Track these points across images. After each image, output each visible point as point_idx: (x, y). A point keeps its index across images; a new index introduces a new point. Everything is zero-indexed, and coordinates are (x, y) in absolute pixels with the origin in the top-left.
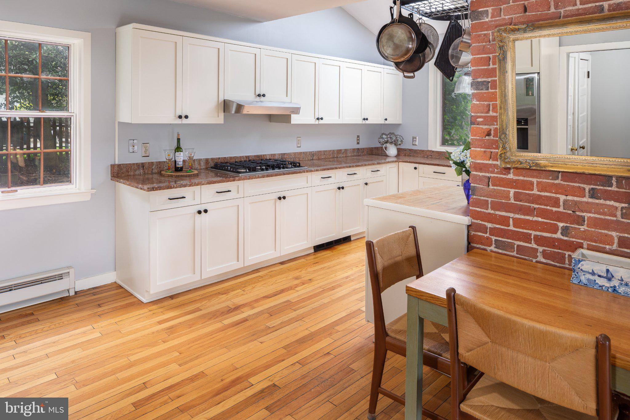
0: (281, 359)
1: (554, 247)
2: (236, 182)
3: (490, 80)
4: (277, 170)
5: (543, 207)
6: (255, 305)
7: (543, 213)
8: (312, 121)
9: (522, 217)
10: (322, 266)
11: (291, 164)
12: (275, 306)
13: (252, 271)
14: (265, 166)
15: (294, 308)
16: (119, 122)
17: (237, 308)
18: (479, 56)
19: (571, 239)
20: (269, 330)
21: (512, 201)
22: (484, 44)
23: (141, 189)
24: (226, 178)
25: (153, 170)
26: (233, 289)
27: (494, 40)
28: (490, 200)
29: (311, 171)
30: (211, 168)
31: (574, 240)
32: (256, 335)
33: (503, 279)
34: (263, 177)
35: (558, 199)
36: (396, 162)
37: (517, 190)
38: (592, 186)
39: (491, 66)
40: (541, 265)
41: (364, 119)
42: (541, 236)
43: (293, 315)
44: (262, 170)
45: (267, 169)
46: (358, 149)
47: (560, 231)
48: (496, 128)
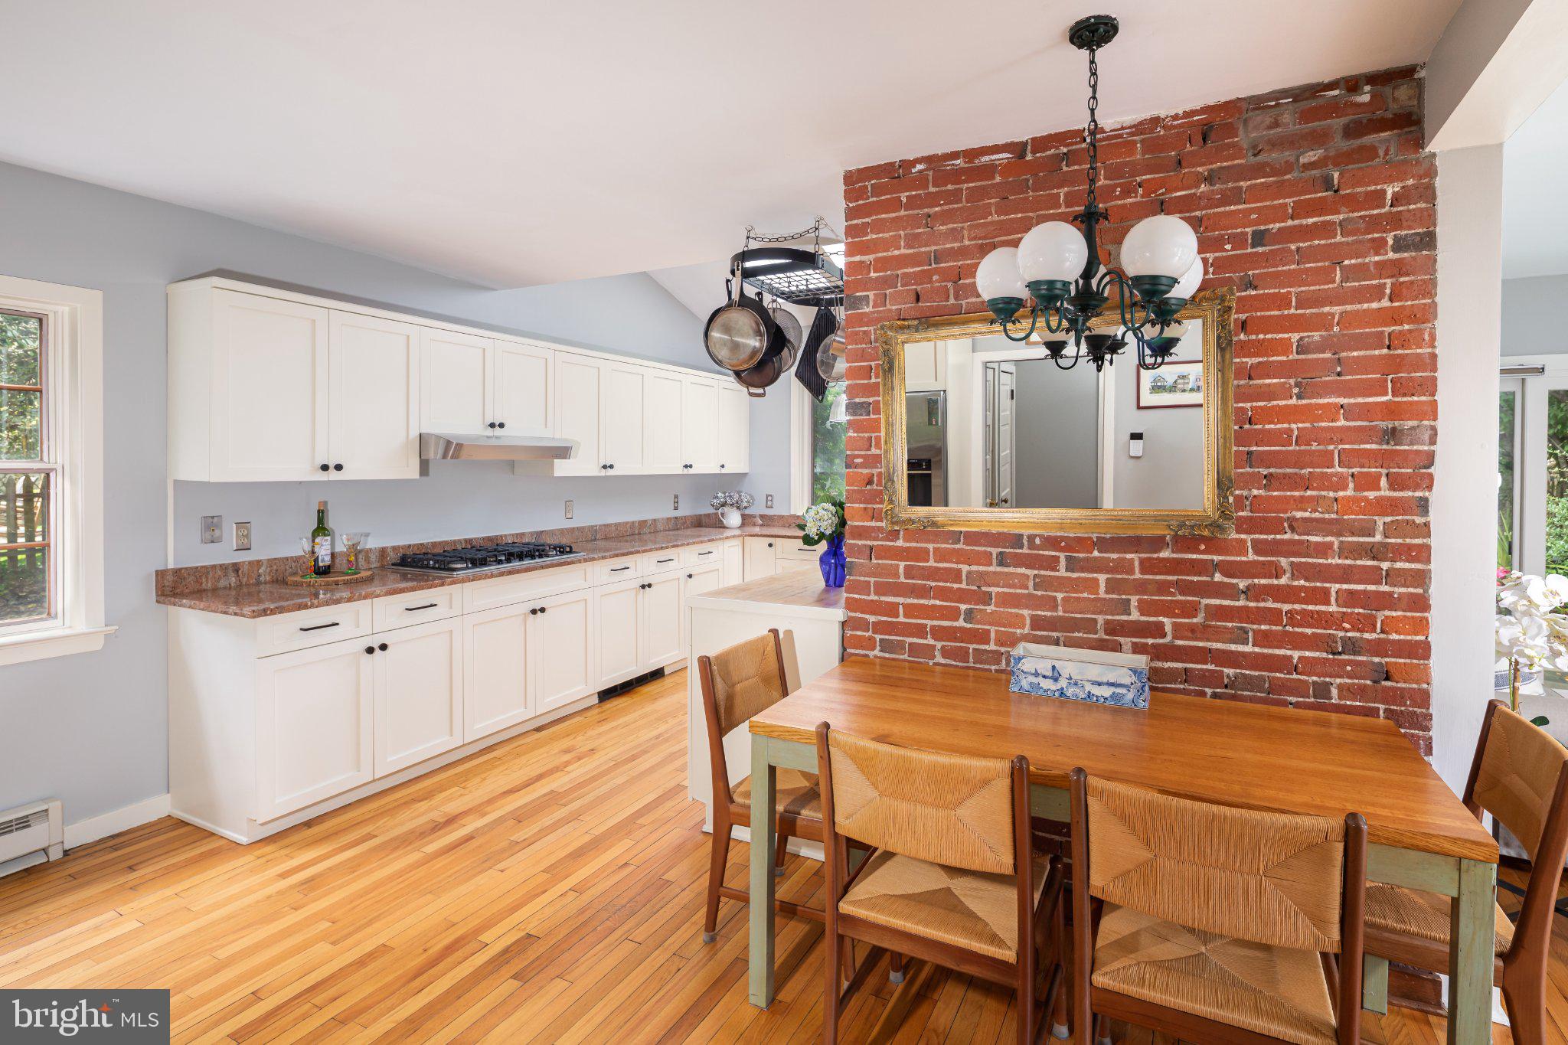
0: (540, 890)
1: (955, 640)
2: (446, 588)
3: (871, 400)
4: (527, 562)
5: (941, 584)
6: (488, 809)
7: (942, 594)
8: (593, 470)
9: (915, 601)
10: (614, 724)
11: (555, 548)
12: (525, 806)
13: (481, 751)
14: (505, 554)
15: (561, 803)
16: (176, 482)
17: (451, 821)
18: (856, 364)
19: (977, 626)
20: (516, 847)
21: (902, 579)
22: (864, 346)
23: (236, 614)
24: (427, 581)
25: (259, 575)
26: (441, 788)
27: (876, 341)
28: (872, 580)
29: (593, 559)
30: (393, 565)
31: (980, 626)
32: (490, 860)
33: (888, 692)
34: (501, 574)
35: (960, 571)
36: (738, 536)
37: (908, 563)
38: (1000, 550)
39: (873, 380)
40: (940, 668)
41: (686, 466)
42: (939, 626)
43: (562, 812)
44: (500, 562)
45: (508, 561)
46: (676, 518)
47: (962, 617)
48: (881, 472)
